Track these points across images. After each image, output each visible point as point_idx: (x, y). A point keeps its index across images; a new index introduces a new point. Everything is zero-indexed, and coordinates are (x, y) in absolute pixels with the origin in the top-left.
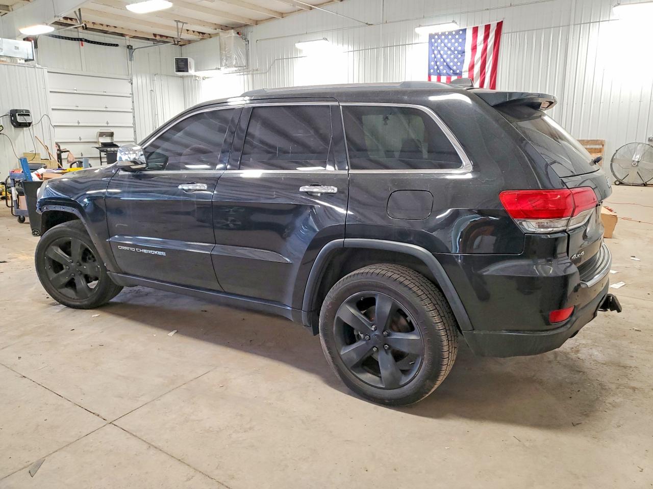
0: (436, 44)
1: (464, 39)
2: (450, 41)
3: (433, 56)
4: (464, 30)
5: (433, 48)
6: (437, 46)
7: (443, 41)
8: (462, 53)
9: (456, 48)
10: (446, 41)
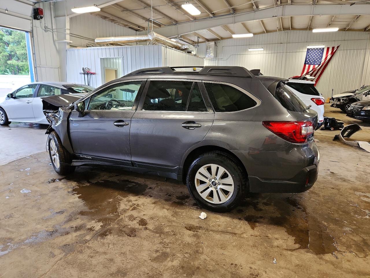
0: (310, 53)
1: (323, 52)
2: (317, 52)
3: (308, 57)
4: (323, 49)
5: (309, 54)
6: (311, 54)
7: (313, 52)
8: (322, 57)
9: (319, 55)
10: (315, 52)
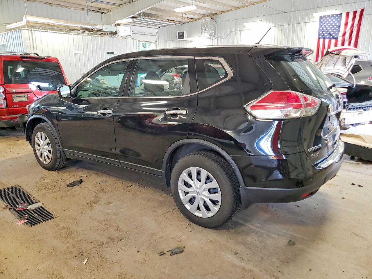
1: (341, 19)
3: (321, 28)
4: (341, 14)
5: (322, 24)
6: (324, 23)
7: (328, 20)
8: (339, 27)
9: (335, 24)
10: (330, 20)
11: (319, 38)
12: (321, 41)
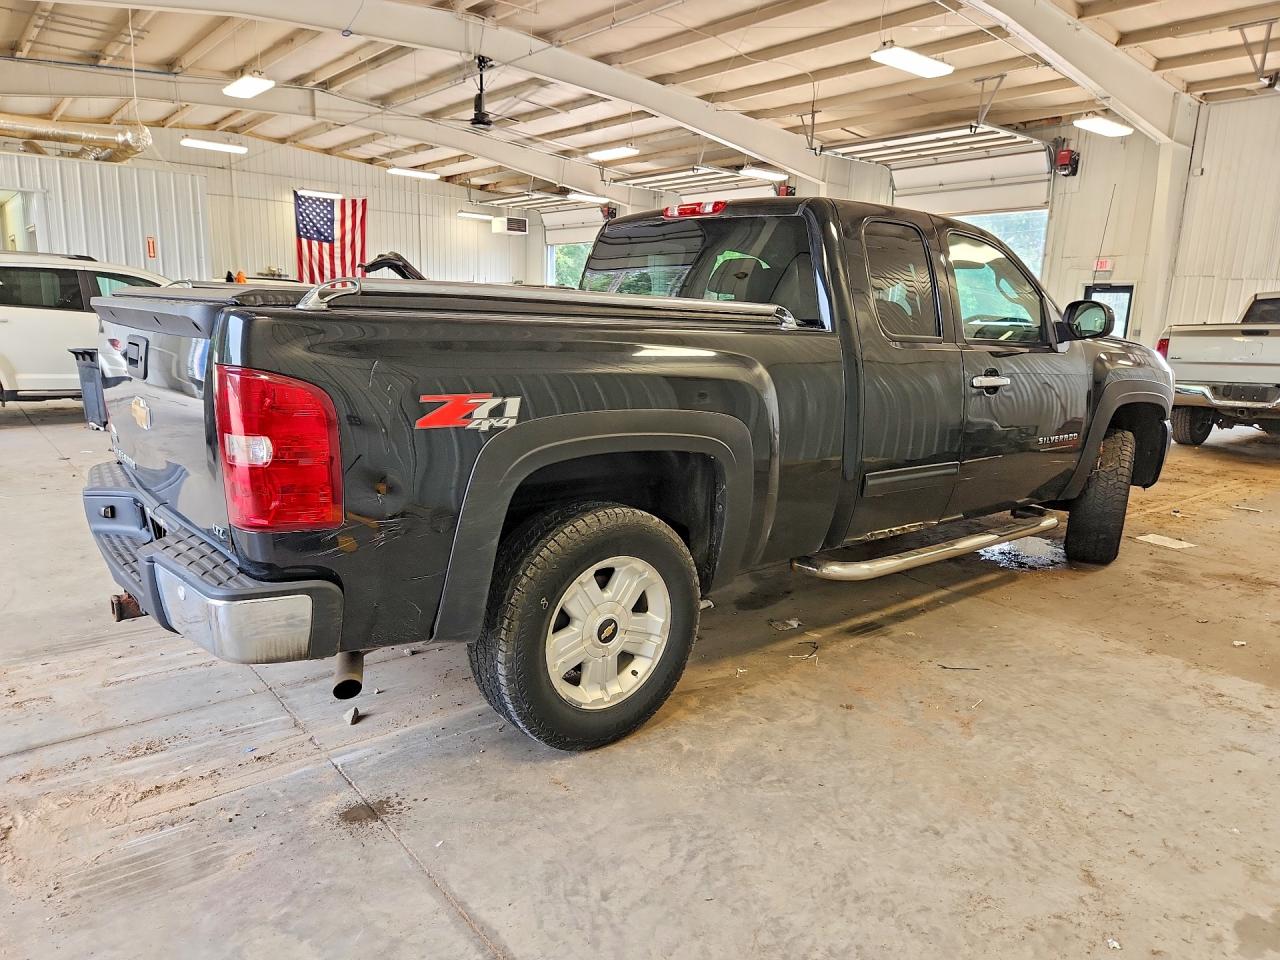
0: (304, 207)
1: (333, 209)
2: (318, 207)
3: (301, 218)
4: (332, 201)
5: (301, 210)
6: (305, 210)
7: (311, 205)
8: (332, 221)
9: (325, 215)
10: (314, 206)
11: (299, 237)
12: (304, 241)
